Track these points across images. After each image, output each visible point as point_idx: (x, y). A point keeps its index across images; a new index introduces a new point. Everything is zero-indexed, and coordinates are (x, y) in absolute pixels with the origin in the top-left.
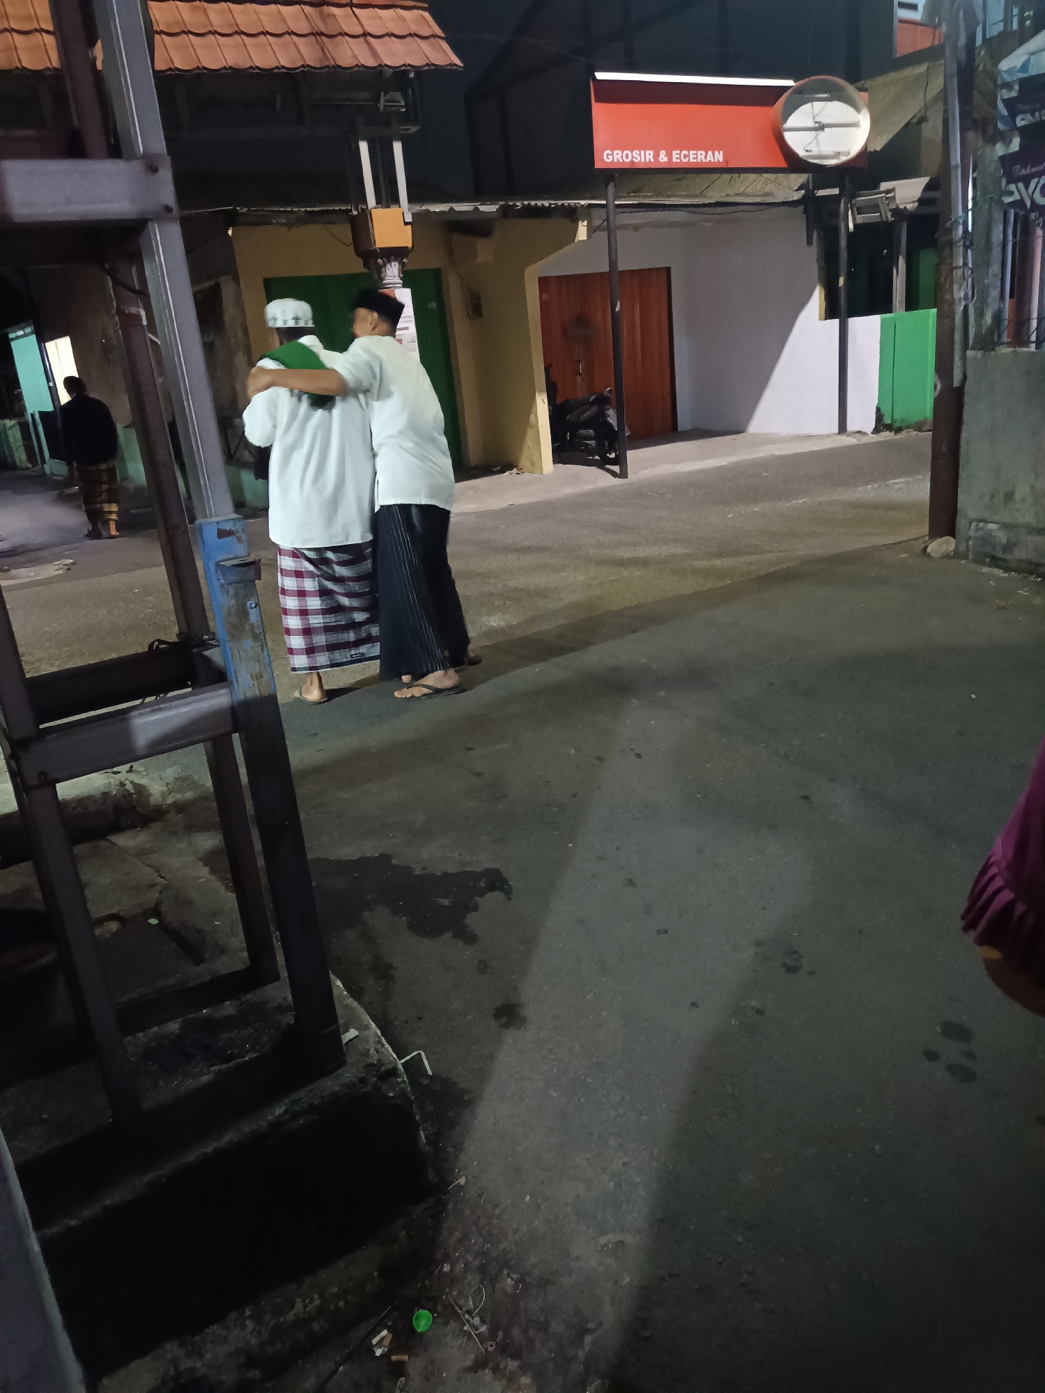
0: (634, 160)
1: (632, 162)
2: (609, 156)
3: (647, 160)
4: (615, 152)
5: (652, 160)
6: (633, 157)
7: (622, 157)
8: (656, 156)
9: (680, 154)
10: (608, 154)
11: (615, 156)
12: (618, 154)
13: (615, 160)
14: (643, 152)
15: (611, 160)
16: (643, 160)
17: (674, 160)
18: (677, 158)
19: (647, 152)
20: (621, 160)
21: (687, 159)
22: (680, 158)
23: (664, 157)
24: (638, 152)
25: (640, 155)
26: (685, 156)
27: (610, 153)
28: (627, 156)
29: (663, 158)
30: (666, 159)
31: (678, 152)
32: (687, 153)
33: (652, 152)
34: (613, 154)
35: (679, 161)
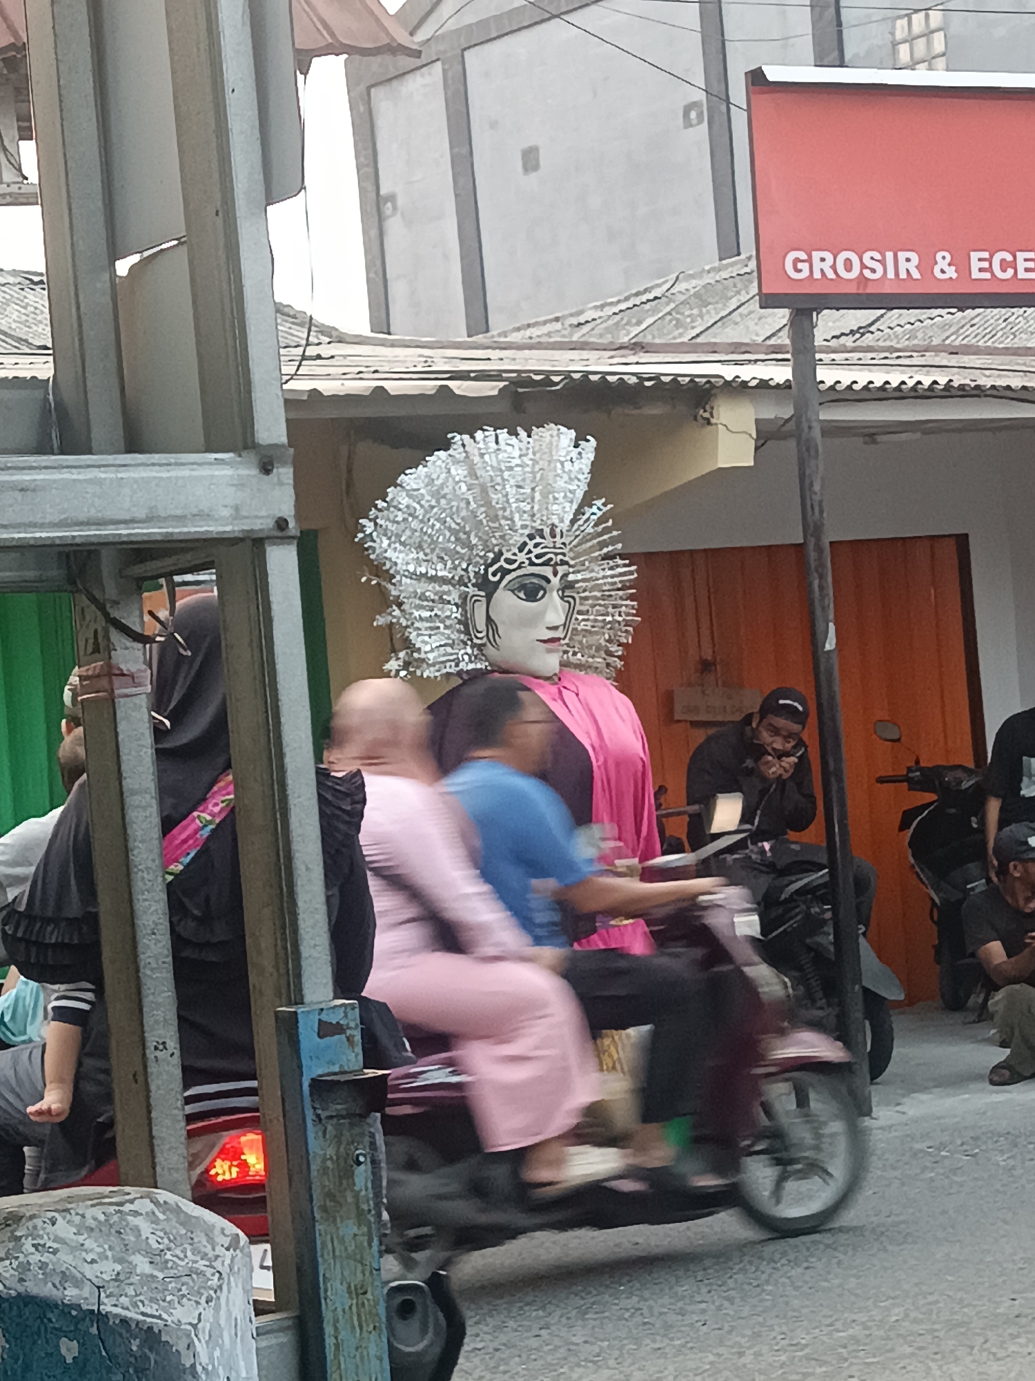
0: (867, 273)
1: (862, 279)
2: (800, 266)
3: (903, 275)
4: (816, 255)
5: (916, 275)
6: (863, 266)
7: (834, 267)
8: (927, 265)
9: (990, 261)
10: (797, 260)
11: (817, 265)
12: (823, 260)
13: (817, 275)
14: (889, 255)
15: (805, 274)
16: (891, 275)
17: (976, 275)
18: (981, 270)
19: (902, 256)
20: (830, 275)
21: (1010, 272)
22: (990, 269)
23: (946, 268)
24: (878, 256)
25: (883, 262)
26: (1004, 265)
27: (803, 256)
28: (848, 265)
29: (944, 268)
30: (951, 273)
31: (986, 255)
32: (1009, 258)
33: (915, 258)
34: (809, 261)
35: (987, 275)
